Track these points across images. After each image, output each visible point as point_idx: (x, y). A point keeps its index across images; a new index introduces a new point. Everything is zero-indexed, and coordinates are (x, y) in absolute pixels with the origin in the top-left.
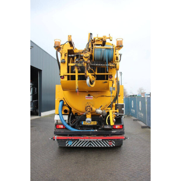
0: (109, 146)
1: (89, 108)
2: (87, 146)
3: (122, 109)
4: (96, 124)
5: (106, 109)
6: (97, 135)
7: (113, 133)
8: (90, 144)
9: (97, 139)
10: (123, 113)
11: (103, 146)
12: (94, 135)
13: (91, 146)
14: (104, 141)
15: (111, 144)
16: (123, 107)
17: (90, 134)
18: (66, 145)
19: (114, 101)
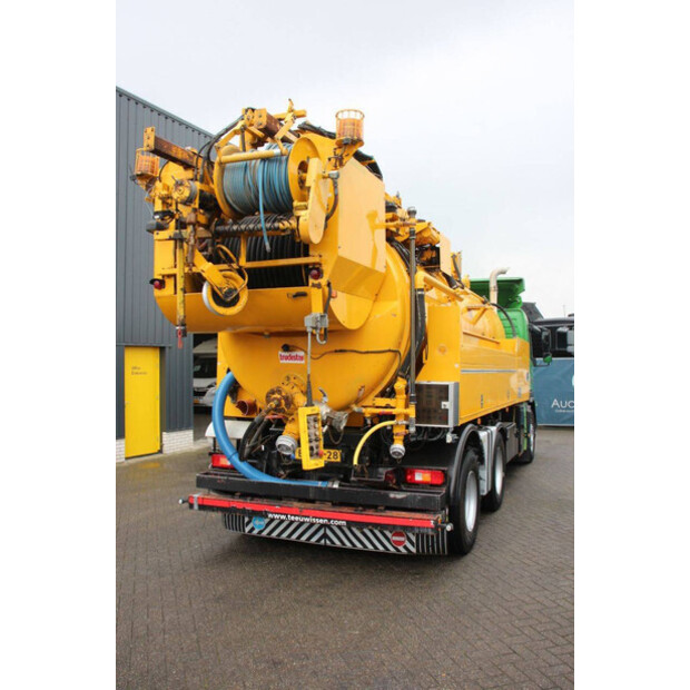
0: (392, 550)
1: (279, 396)
2: (313, 540)
3: (443, 403)
4: (339, 460)
5: (371, 404)
6: (334, 505)
7: (395, 499)
8: (325, 536)
9: (329, 520)
10: (447, 423)
11: (370, 547)
12: (323, 501)
13: (328, 542)
14: (354, 529)
15: (400, 543)
16: (447, 399)
17: (311, 496)
18: (247, 529)
19: (400, 373)
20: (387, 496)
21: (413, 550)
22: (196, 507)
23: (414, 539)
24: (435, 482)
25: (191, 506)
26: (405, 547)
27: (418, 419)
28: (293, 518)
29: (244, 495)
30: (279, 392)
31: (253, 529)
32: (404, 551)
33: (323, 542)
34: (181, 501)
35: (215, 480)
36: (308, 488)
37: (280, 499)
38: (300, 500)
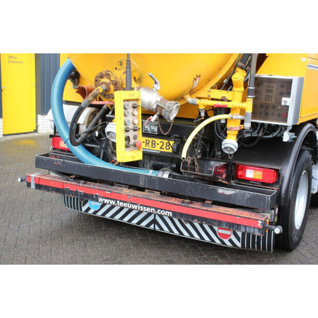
0: (218, 242)
1: (107, 81)
3: (284, 99)
4: (170, 150)
5: (206, 96)
6: (162, 194)
7: (223, 194)
8: (154, 222)
10: (286, 121)
11: (197, 237)
12: (152, 190)
13: (157, 228)
15: (226, 236)
16: (288, 95)
17: (141, 184)
18: (84, 209)
19: (240, 64)
20: (216, 191)
21: (239, 244)
22: (33, 186)
23: (240, 234)
24: (267, 181)
25: (29, 185)
26: (231, 241)
27: (255, 114)
28: (122, 204)
29: (78, 178)
30: (108, 76)
31: (89, 209)
32: (229, 244)
33: (152, 227)
34: (19, 180)
35: (54, 161)
36: (138, 176)
37: (112, 184)
38: (131, 187)
